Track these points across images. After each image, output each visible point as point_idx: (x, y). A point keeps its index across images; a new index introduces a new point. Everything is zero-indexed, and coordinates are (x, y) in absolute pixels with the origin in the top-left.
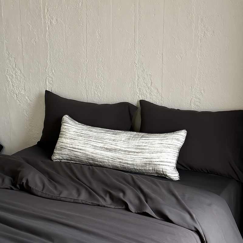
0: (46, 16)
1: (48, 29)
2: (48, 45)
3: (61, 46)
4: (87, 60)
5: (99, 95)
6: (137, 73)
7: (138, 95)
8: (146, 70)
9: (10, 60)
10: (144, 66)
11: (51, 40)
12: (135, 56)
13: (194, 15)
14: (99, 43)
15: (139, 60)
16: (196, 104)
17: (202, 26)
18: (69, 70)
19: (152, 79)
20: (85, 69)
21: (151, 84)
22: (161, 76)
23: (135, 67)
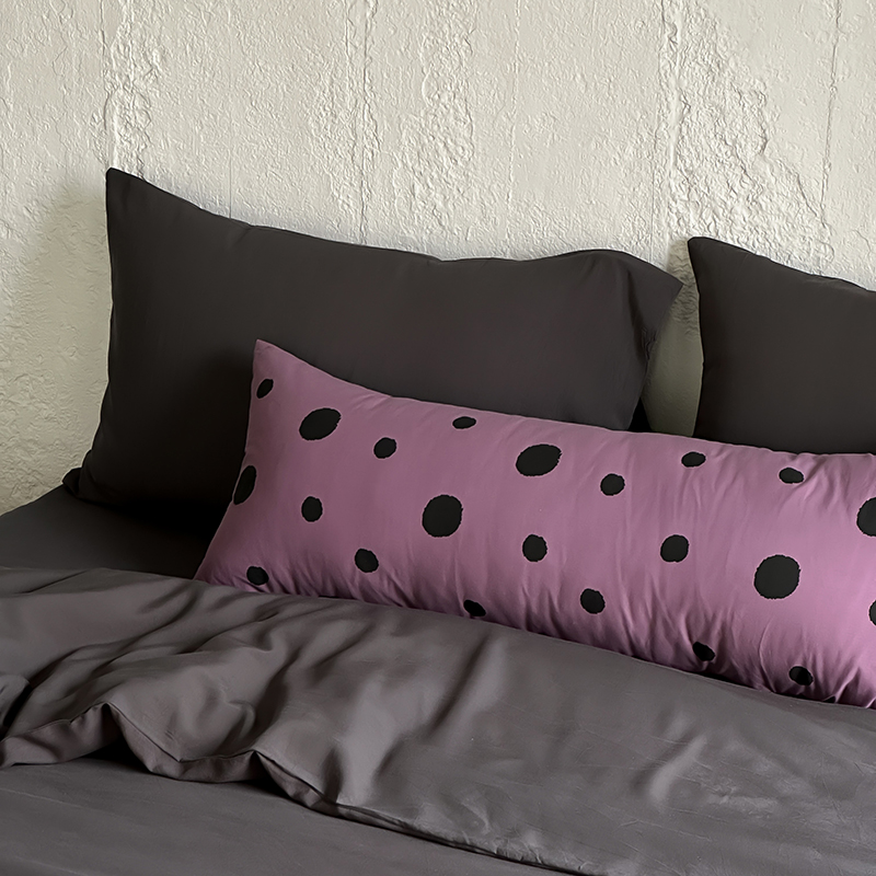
5: (440, 204)
6: (678, 82)
7: (680, 206)
8: (732, 65)
10: (719, 44)
15: (693, 8)
18: (253, 54)
19: (768, 120)
20: (356, 47)
21: (763, 148)
22: (826, 104)
23: (665, 46)
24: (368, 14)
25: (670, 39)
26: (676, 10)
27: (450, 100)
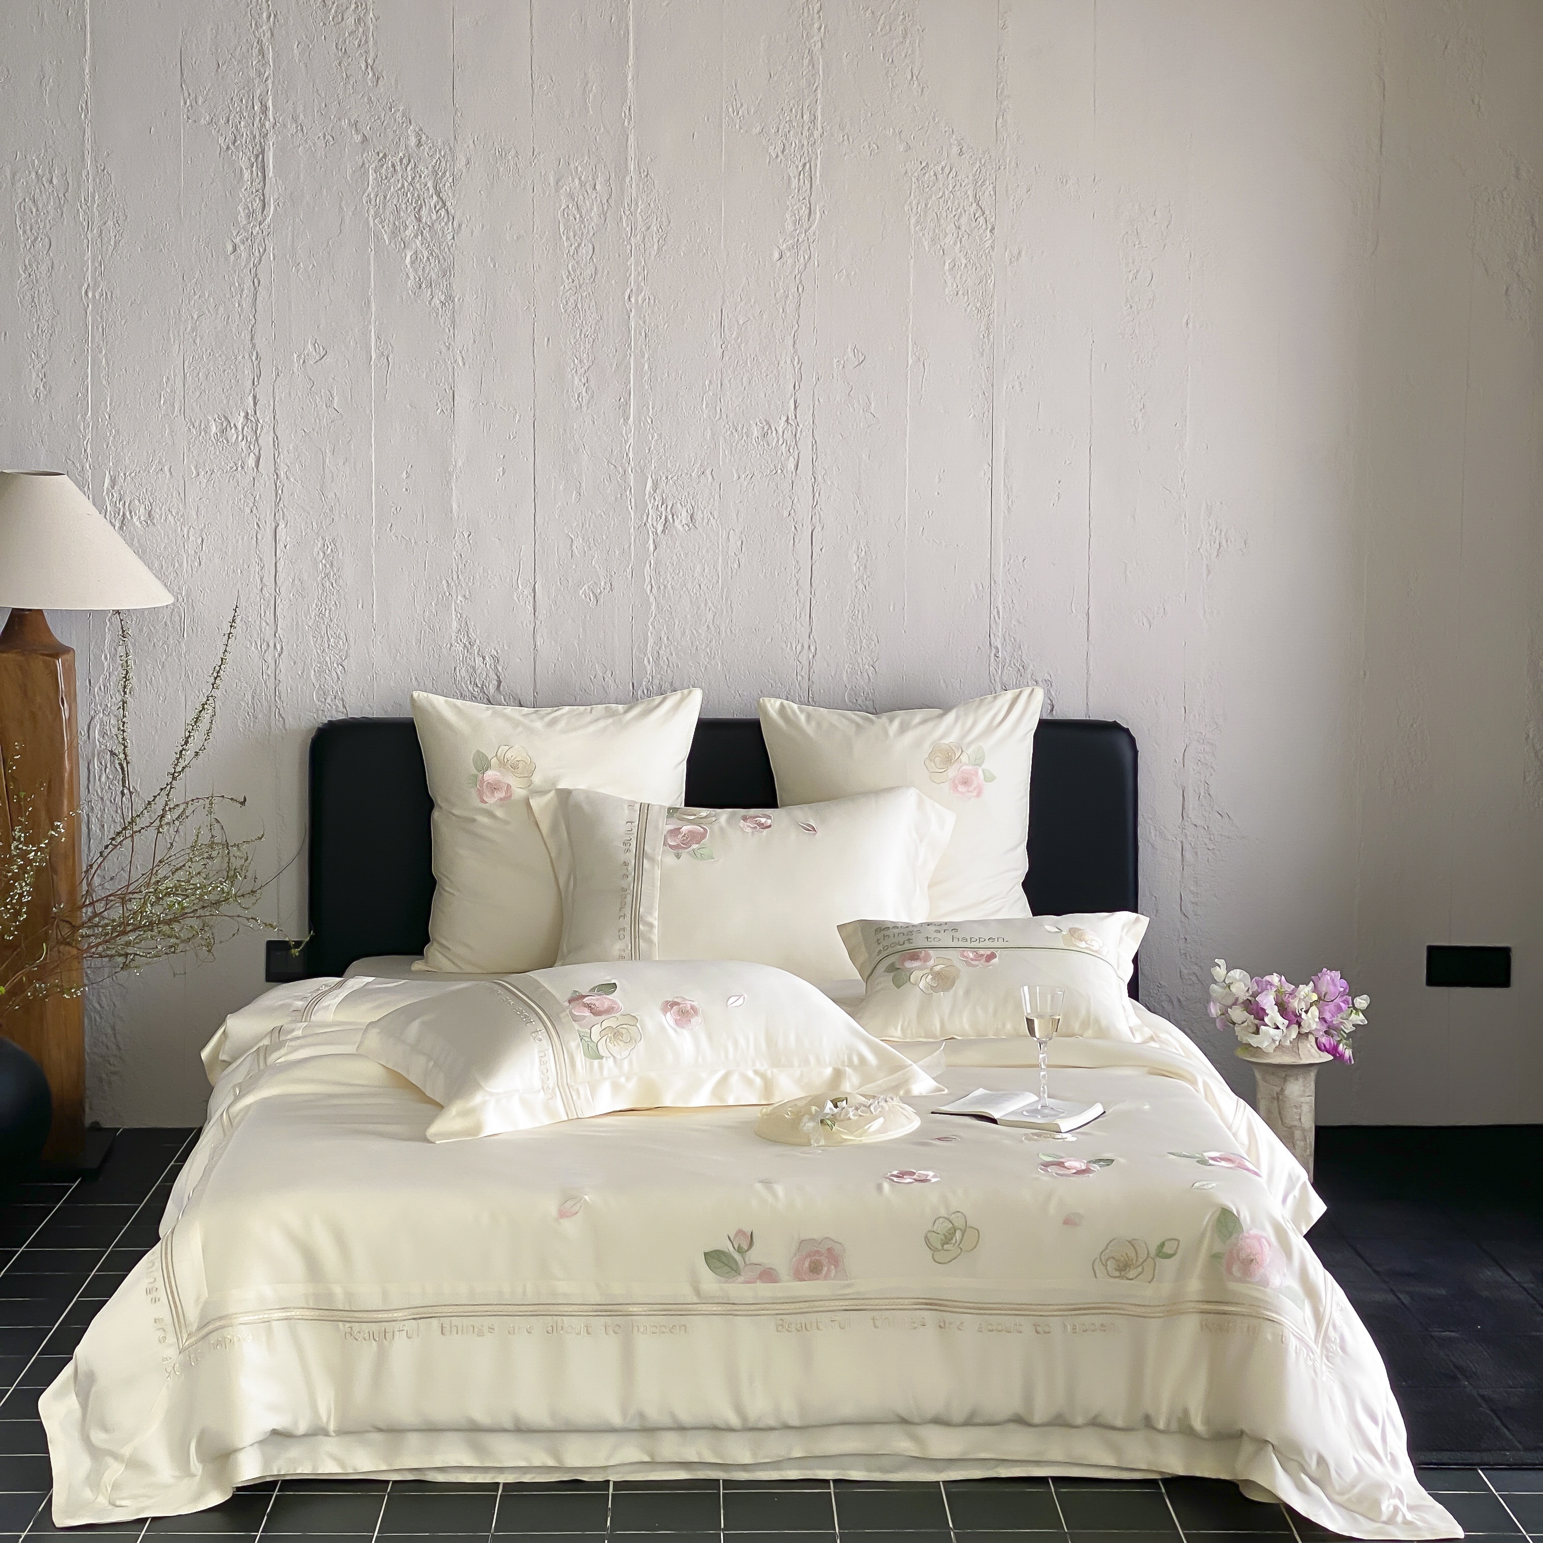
0: (650, 506)
1: (652, 548)
2: (650, 604)
3: (706, 605)
4: (813, 648)
6: (1001, 677)
8: (1031, 667)
9: (474, 668)
10: (1024, 656)
11: (665, 587)
12: (993, 626)
13: (1184, 496)
14: (861, 587)
15: (1007, 636)
16: (1202, 760)
17: (1211, 528)
18: (735, 687)
19: (1053, 694)
20: (802, 676)
21: (1052, 710)
22: (1085, 683)
23: (992, 659)
24: (811, 656)
25: (995, 655)
26: (998, 640)
27: (863, 701)
